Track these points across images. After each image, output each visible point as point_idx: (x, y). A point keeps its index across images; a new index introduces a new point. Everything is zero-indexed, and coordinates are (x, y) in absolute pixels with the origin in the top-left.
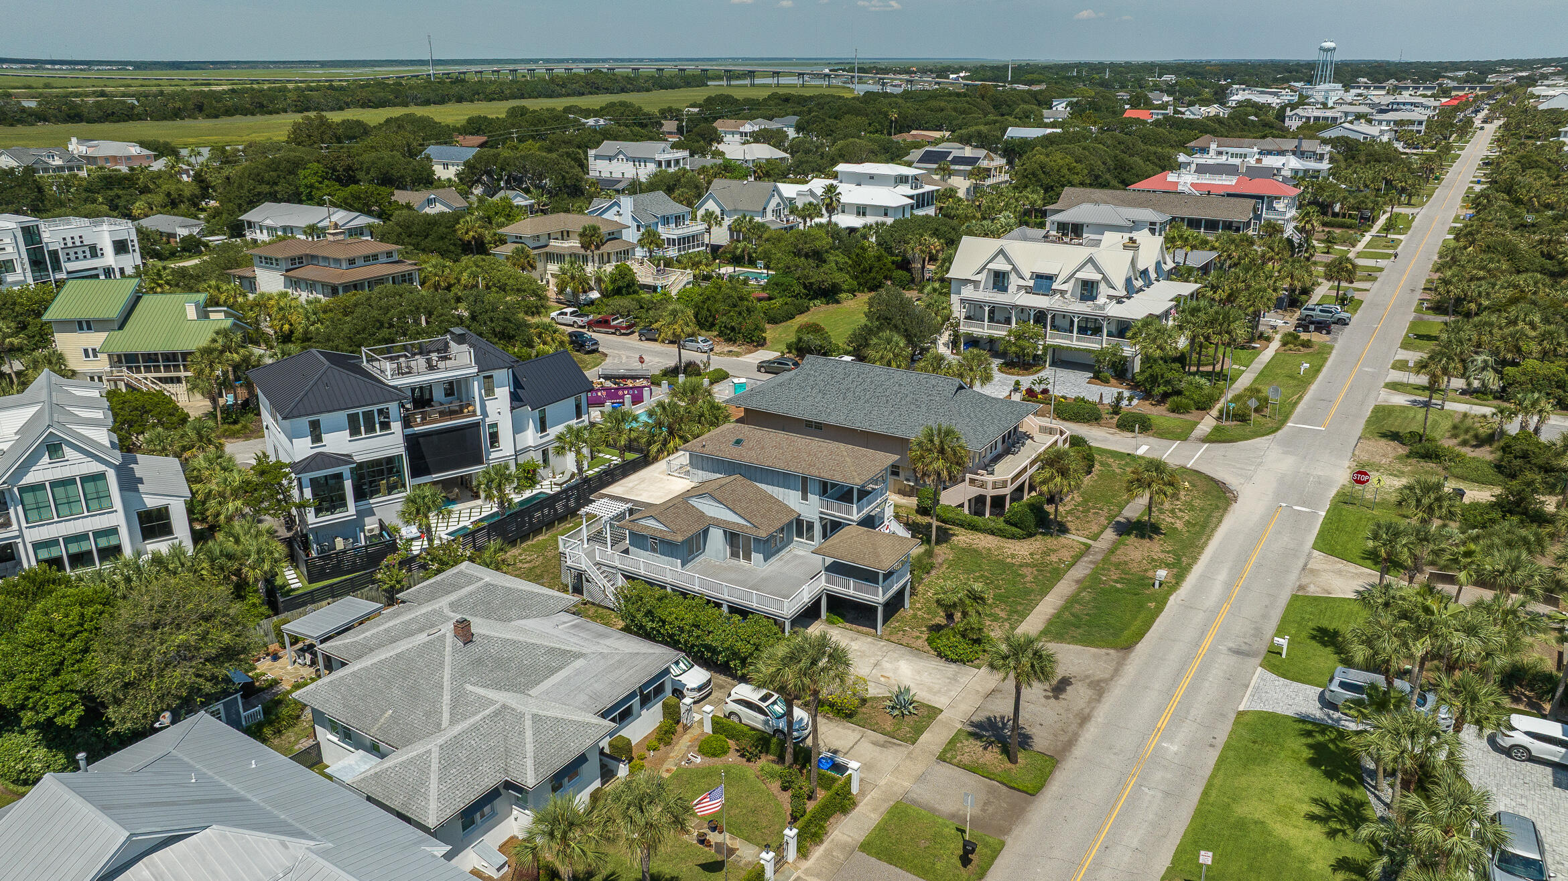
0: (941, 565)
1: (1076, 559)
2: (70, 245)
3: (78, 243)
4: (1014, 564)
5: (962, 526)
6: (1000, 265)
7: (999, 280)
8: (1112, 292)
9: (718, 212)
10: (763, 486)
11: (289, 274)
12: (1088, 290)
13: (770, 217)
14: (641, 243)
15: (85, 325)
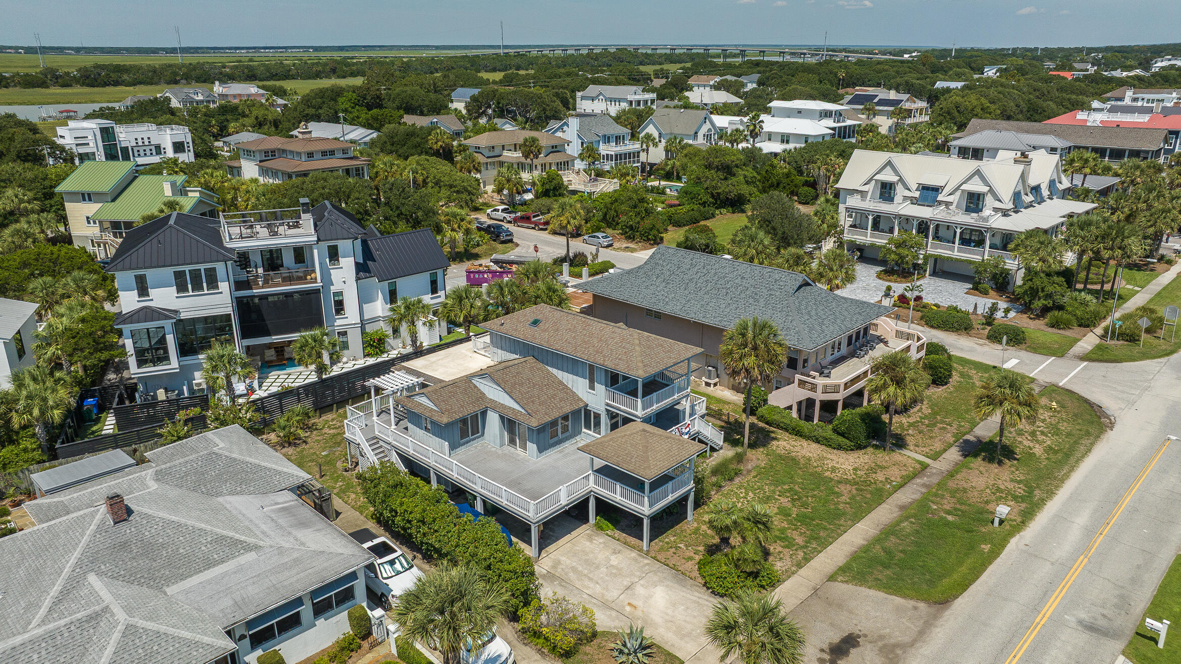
0: (749, 471)
1: (906, 481)
2: (140, 143)
3: (146, 143)
4: (831, 479)
5: (786, 430)
6: (888, 176)
7: (886, 191)
8: (998, 205)
9: (656, 134)
10: (554, 371)
11: (262, 164)
12: (974, 202)
13: (701, 140)
14: (581, 157)
15: (87, 197)
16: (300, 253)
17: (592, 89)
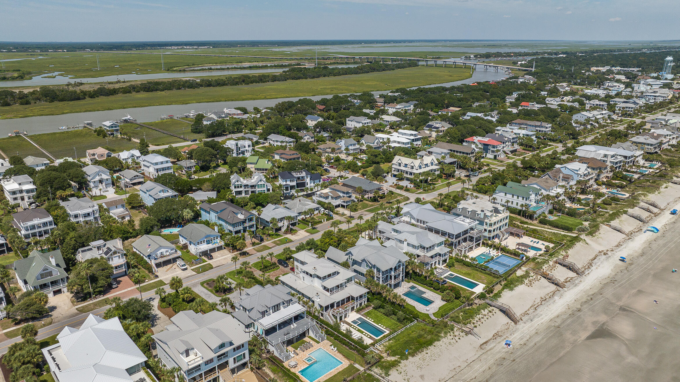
2: (241, 146)
3: (243, 145)
5: (365, 200)
6: (400, 162)
7: (400, 165)
8: (415, 168)
9: (364, 143)
10: (337, 192)
11: (280, 156)
12: (412, 168)
13: (375, 144)
14: (345, 150)
15: (251, 163)
16: (302, 177)
17: (352, 118)
